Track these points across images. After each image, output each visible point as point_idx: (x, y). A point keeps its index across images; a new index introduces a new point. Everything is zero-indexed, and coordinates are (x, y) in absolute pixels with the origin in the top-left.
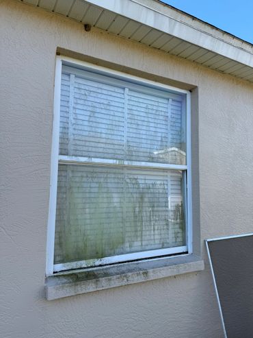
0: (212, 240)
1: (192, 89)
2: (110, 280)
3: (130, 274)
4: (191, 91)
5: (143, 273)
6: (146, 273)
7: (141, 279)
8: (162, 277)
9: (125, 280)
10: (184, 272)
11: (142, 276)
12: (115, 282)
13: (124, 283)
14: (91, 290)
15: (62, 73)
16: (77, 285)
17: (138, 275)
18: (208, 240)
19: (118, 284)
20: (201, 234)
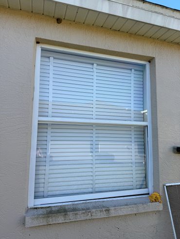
0: (170, 184)
1: (151, 60)
2: (77, 214)
3: (94, 210)
4: (150, 62)
5: (106, 210)
6: (108, 210)
7: (103, 215)
8: (122, 214)
9: (90, 215)
10: (143, 211)
11: (105, 213)
12: (81, 217)
13: (89, 217)
14: (60, 222)
15: (41, 56)
16: (49, 217)
17: (101, 211)
18: (166, 185)
19: (83, 218)
20: (160, 180)
